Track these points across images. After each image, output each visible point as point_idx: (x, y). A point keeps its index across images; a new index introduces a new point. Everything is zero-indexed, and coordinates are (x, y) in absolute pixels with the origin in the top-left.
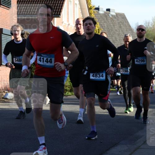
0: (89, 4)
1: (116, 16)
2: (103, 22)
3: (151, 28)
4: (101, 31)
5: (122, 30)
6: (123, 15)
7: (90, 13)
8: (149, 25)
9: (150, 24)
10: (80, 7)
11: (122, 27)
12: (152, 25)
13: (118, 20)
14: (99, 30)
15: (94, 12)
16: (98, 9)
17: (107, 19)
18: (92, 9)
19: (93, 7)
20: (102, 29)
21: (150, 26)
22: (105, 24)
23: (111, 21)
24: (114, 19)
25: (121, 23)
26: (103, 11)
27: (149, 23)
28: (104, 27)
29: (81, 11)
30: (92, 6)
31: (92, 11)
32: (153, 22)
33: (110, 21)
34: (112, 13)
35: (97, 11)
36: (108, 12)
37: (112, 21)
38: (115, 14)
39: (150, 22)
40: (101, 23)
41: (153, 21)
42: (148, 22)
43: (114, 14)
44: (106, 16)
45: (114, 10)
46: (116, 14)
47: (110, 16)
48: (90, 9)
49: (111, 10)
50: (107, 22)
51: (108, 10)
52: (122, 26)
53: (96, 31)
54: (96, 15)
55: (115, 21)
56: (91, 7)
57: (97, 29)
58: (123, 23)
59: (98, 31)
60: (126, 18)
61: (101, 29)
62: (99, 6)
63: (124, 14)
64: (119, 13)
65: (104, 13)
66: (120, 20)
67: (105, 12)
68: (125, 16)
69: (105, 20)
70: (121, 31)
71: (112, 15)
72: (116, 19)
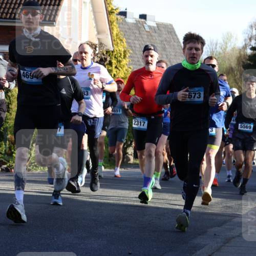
0: (109, 4)
1: (157, 28)
2: (132, 38)
3: (220, 53)
4: (129, 54)
5: (167, 55)
6: (170, 27)
7: (111, 22)
8: (216, 48)
9: (218, 46)
10: (91, 8)
11: (168, 50)
12: (221, 48)
13: (160, 36)
14: (125, 52)
15: (117, 19)
16: (124, 14)
17: (140, 34)
18: (113, 12)
19: (116, 10)
20: (131, 52)
21: (219, 49)
22: (136, 42)
23: (148, 38)
24: (153, 34)
25: (165, 42)
26: (133, 18)
27: (216, 45)
28: (134, 48)
29: (93, 17)
30: (114, 8)
31: (114, 17)
32: (223, 44)
33: (146, 36)
34: (150, 23)
35: (122, 17)
36: (143, 20)
37: (150, 37)
38: (155, 25)
39: (219, 42)
40: (130, 41)
41: (224, 41)
42: (215, 42)
43: (153, 24)
44: (139, 29)
45: (154, 16)
46: (157, 24)
47: (146, 27)
48: (110, 13)
49: (148, 17)
50: (140, 39)
51: (143, 17)
52: (167, 46)
53: (121, 54)
54: (121, 26)
55: (154, 38)
56: (112, 9)
57: (123, 50)
58: (169, 42)
59: (123, 54)
60: (175, 32)
61: (128, 51)
62: (126, 9)
63: (171, 25)
64: (162, 24)
65: (135, 22)
66: (165, 36)
67: (137, 21)
68: (173, 29)
69: (137, 35)
70: (165, 56)
71: (150, 27)
72: (156, 35)
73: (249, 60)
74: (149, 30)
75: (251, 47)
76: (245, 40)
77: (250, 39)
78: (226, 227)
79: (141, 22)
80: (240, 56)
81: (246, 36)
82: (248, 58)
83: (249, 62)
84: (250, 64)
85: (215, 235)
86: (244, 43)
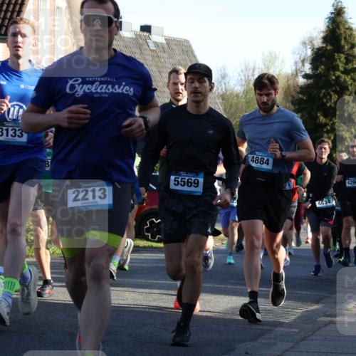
1: (166, 46)
6: (186, 44)
13: (171, 57)
17: (141, 53)
23: (153, 60)
24: (161, 54)
26: (132, 31)
34: (156, 37)
36: (145, 34)
37: (157, 60)
38: (164, 42)
39: (257, 66)
41: (265, 65)
42: (251, 66)
43: (161, 40)
44: (140, 46)
45: (162, 29)
46: (166, 39)
47: (150, 45)
49: (153, 30)
51: (146, 29)
55: (163, 60)
63: (187, 42)
64: (175, 40)
65: (134, 37)
66: (178, 57)
67: (136, 35)
68: (190, 47)
71: (156, 43)
72: (166, 55)
73: (300, 93)
74: (154, 49)
75: (303, 73)
76: (296, 63)
77: (303, 62)
78: (264, 341)
79: (143, 37)
80: (289, 87)
81: (297, 58)
82: (298, 90)
83: (300, 96)
84: (301, 99)
85: (247, 353)
86: (294, 68)
